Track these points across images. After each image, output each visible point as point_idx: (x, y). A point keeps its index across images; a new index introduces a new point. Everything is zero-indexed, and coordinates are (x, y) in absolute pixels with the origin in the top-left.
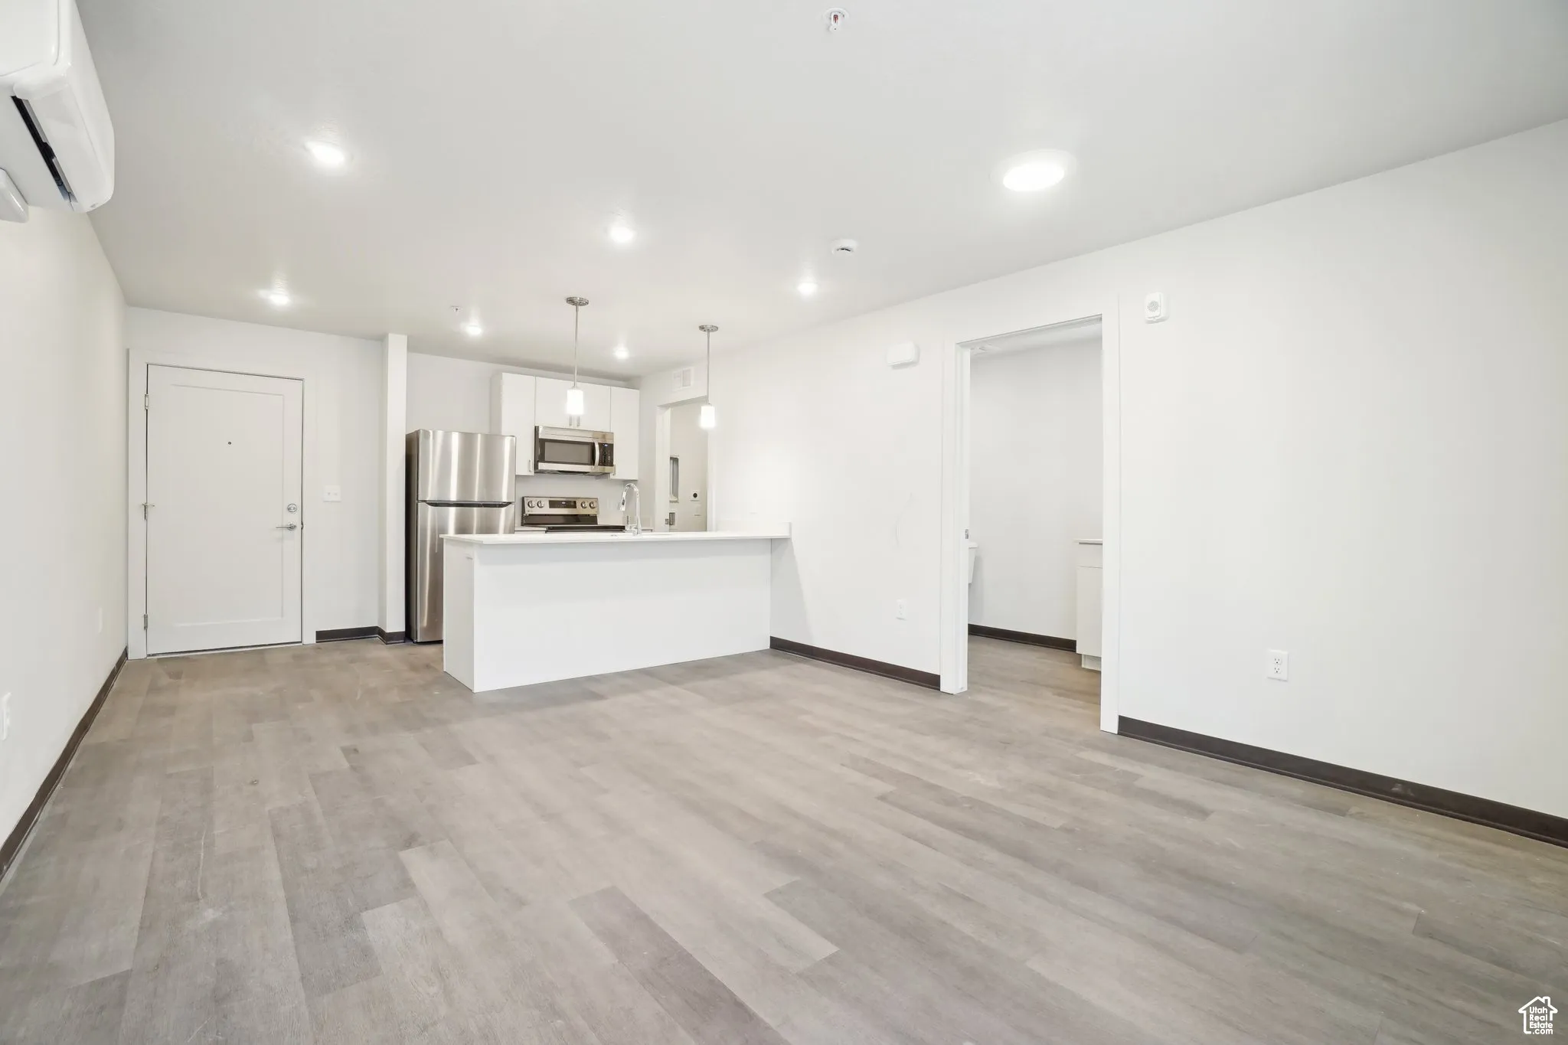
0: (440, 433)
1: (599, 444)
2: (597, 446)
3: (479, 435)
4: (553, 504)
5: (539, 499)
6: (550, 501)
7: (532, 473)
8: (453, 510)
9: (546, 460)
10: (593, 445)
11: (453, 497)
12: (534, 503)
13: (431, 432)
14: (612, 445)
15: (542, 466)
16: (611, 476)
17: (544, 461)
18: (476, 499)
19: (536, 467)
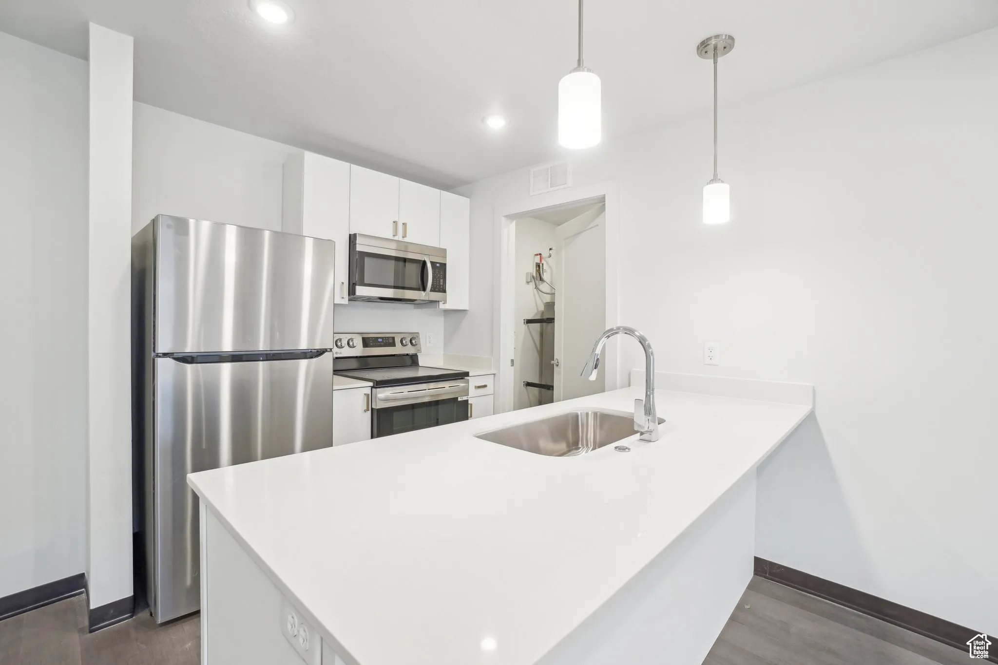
0: (206, 225)
1: (432, 263)
2: (429, 265)
3: (267, 234)
4: (367, 342)
5: (349, 336)
6: (364, 339)
7: (345, 301)
8: (226, 369)
9: (366, 282)
10: (424, 263)
11: (227, 345)
12: (344, 342)
13: (192, 222)
14: (445, 265)
15: (361, 291)
16: (442, 306)
17: (363, 284)
18: (262, 345)
19: (352, 291)
